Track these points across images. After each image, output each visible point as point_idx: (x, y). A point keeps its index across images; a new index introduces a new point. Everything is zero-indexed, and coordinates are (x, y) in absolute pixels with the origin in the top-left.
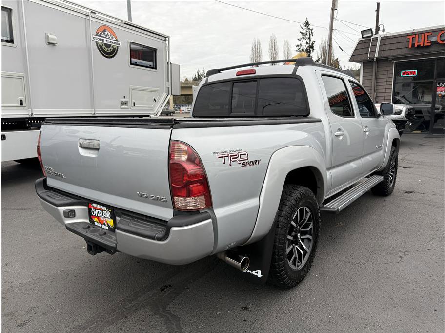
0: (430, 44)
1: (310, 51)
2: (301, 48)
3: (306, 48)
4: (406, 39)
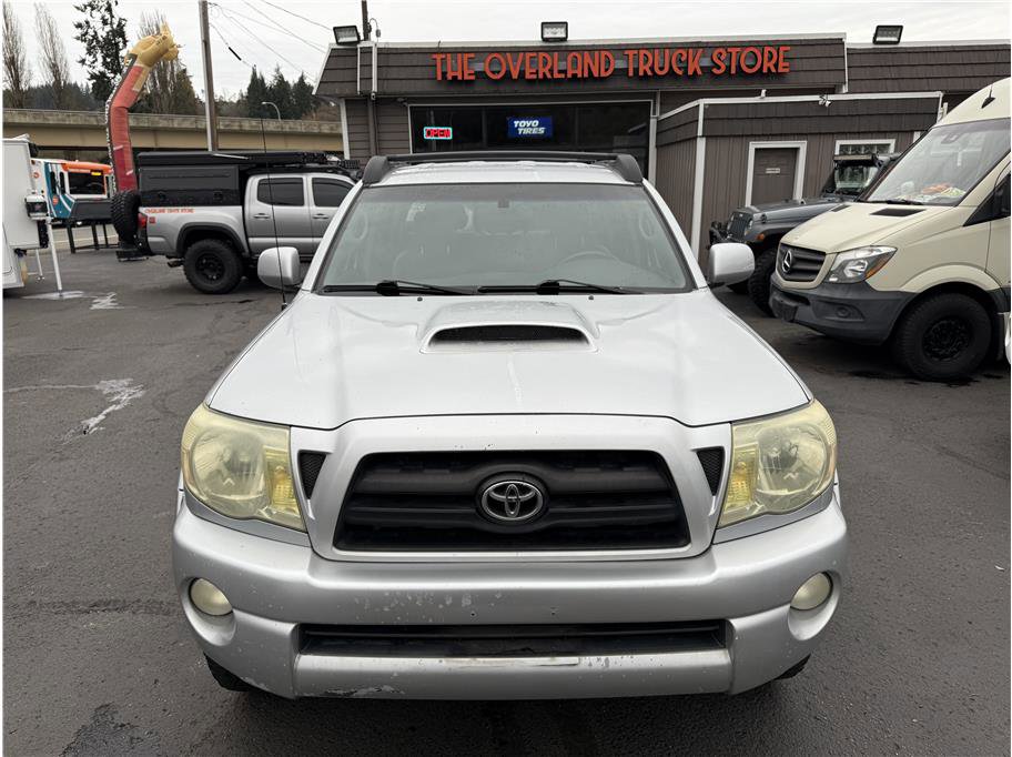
0: (473, 77)
1: (117, 44)
2: (91, 32)
3: (104, 35)
4: (428, 60)
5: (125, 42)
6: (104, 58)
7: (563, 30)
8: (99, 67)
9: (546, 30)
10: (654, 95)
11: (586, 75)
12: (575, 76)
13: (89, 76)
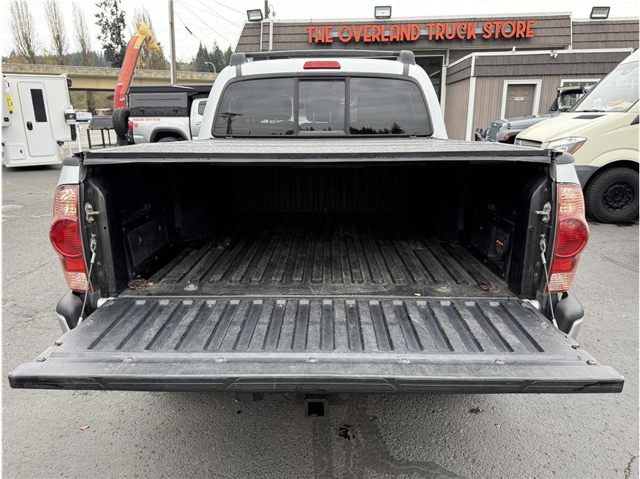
0: (331, 41)
1: (119, 27)
2: (105, 20)
3: (112, 21)
4: (304, 30)
5: (124, 26)
6: (112, 36)
7: (389, 11)
8: (109, 41)
9: (377, 11)
10: (445, 52)
11: (402, 39)
12: (395, 40)
13: (102, 47)
